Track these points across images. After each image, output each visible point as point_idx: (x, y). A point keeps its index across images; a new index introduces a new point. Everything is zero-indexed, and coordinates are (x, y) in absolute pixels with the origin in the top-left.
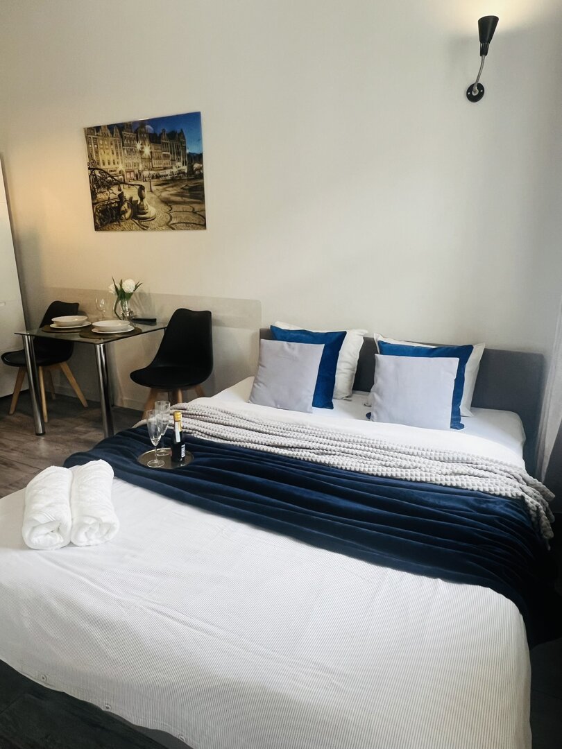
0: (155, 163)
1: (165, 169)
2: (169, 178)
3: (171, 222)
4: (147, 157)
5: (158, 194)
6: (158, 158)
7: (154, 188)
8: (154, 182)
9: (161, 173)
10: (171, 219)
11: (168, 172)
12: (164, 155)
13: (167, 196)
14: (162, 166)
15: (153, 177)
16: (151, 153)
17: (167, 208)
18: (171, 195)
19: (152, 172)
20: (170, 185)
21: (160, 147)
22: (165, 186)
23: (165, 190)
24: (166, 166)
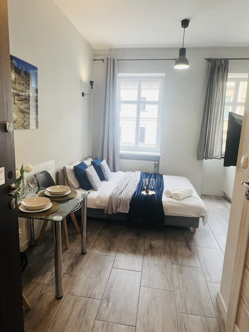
0: (18, 87)
1: (22, 91)
2: (24, 97)
3: (25, 124)
4: (13, 81)
5: (19, 106)
6: (19, 84)
7: (16, 102)
8: (16, 98)
9: (20, 93)
10: (24, 123)
11: (23, 94)
12: (22, 83)
13: (23, 108)
14: (21, 89)
15: (16, 95)
16: (15, 78)
17: (22, 115)
18: (25, 108)
19: (15, 91)
20: (25, 102)
21: (20, 77)
22: (22, 102)
23: (21, 104)
24: (23, 90)
